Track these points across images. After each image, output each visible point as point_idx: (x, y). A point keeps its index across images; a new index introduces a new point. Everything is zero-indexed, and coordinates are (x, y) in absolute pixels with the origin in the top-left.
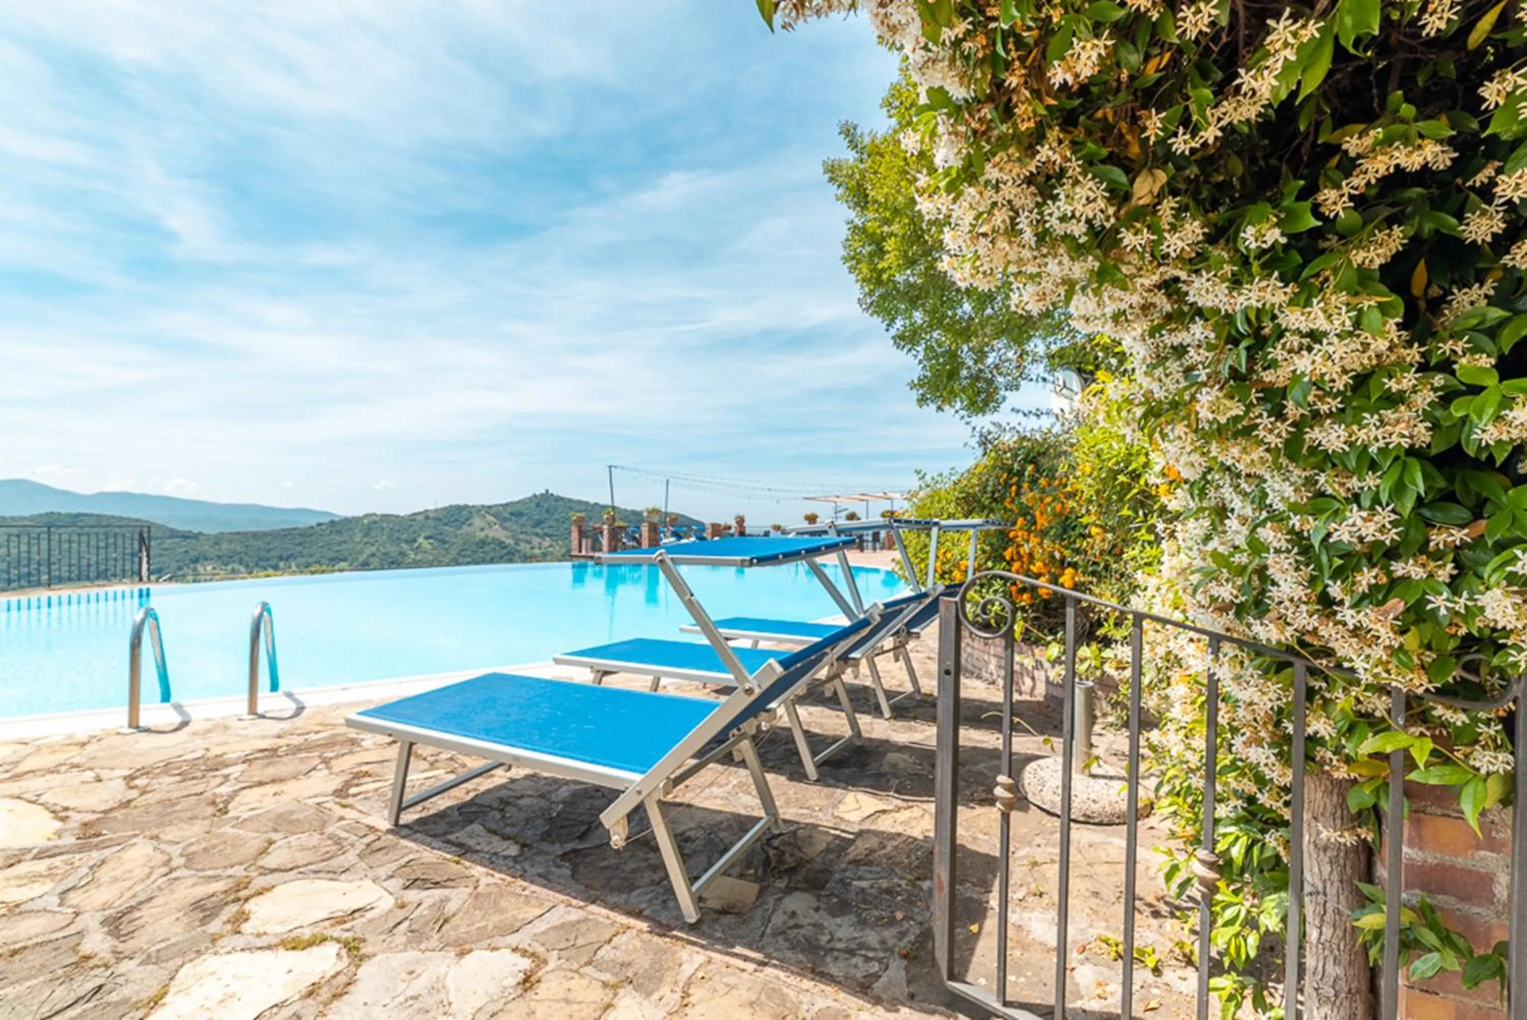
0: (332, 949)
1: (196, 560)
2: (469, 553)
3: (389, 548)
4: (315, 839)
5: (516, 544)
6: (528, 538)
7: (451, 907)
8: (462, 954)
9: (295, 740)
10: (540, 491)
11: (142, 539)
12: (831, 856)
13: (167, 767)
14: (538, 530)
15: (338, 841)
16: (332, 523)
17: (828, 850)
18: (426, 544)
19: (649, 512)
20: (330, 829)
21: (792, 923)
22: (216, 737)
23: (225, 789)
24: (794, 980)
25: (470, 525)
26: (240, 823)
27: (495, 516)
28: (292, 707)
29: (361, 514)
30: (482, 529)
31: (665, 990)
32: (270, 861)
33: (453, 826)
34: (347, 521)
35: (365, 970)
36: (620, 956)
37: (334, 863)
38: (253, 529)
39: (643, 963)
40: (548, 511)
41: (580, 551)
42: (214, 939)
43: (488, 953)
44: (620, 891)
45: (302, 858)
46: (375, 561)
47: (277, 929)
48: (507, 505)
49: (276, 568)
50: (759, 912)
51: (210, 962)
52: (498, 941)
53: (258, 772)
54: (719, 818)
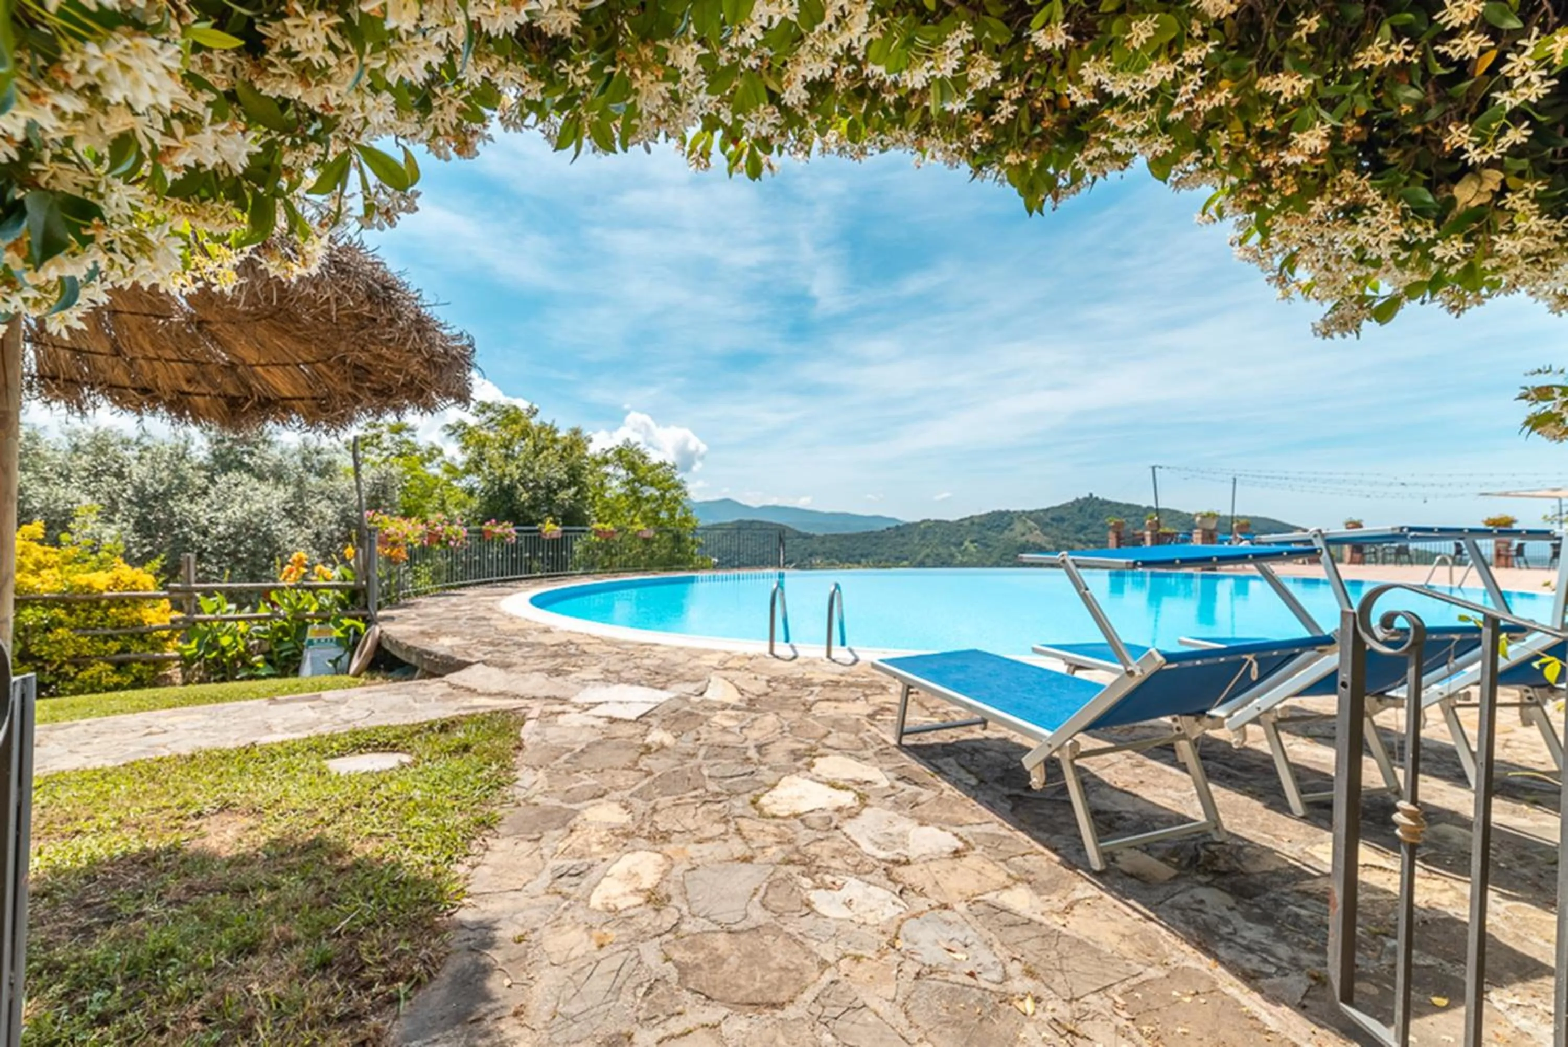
0: (851, 795)
1: (810, 555)
3: (941, 550)
4: (853, 737)
6: (1070, 544)
7: (921, 799)
8: (921, 825)
9: (850, 679)
10: (1083, 494)
11: (781, 540)
12: (1276, 879)
13: (785, 680)
14: (1082, 536)
15: (865, 743)
16: (898, 527)
17: (1275, 873)
18: (972, 548)
19: (1203, 517)
20: (862, 735)
21: (1195, 906)
22: (809, 668)
23: (811, 698)
24: (1172, 939)
25: (1011, 530)
26: (816, 718)
27: (1036, 521)
28: (851, 658)
29: (918, 520)
30: (1023, 534)
31: (1054, 898)
32: (828, 742)
33: (935, 755)
34: (908, 525)
35: (866, 811)
36: (1028, 866)
37: (860, 753)
38: (846, 532)
39: (1044, 877)
40: (1092, 516)
42: (798, 770)
43: (937, 831)
44: (1045, 831)
45: (844, 745)
46: (929, 561)
47: (826, 776)
48: (1047, 510)
49: (859, 563)
50: (1168, 888)
51: (794, 778)
52: (946, 827)
53: (828, 694)
54: (1161, 812)
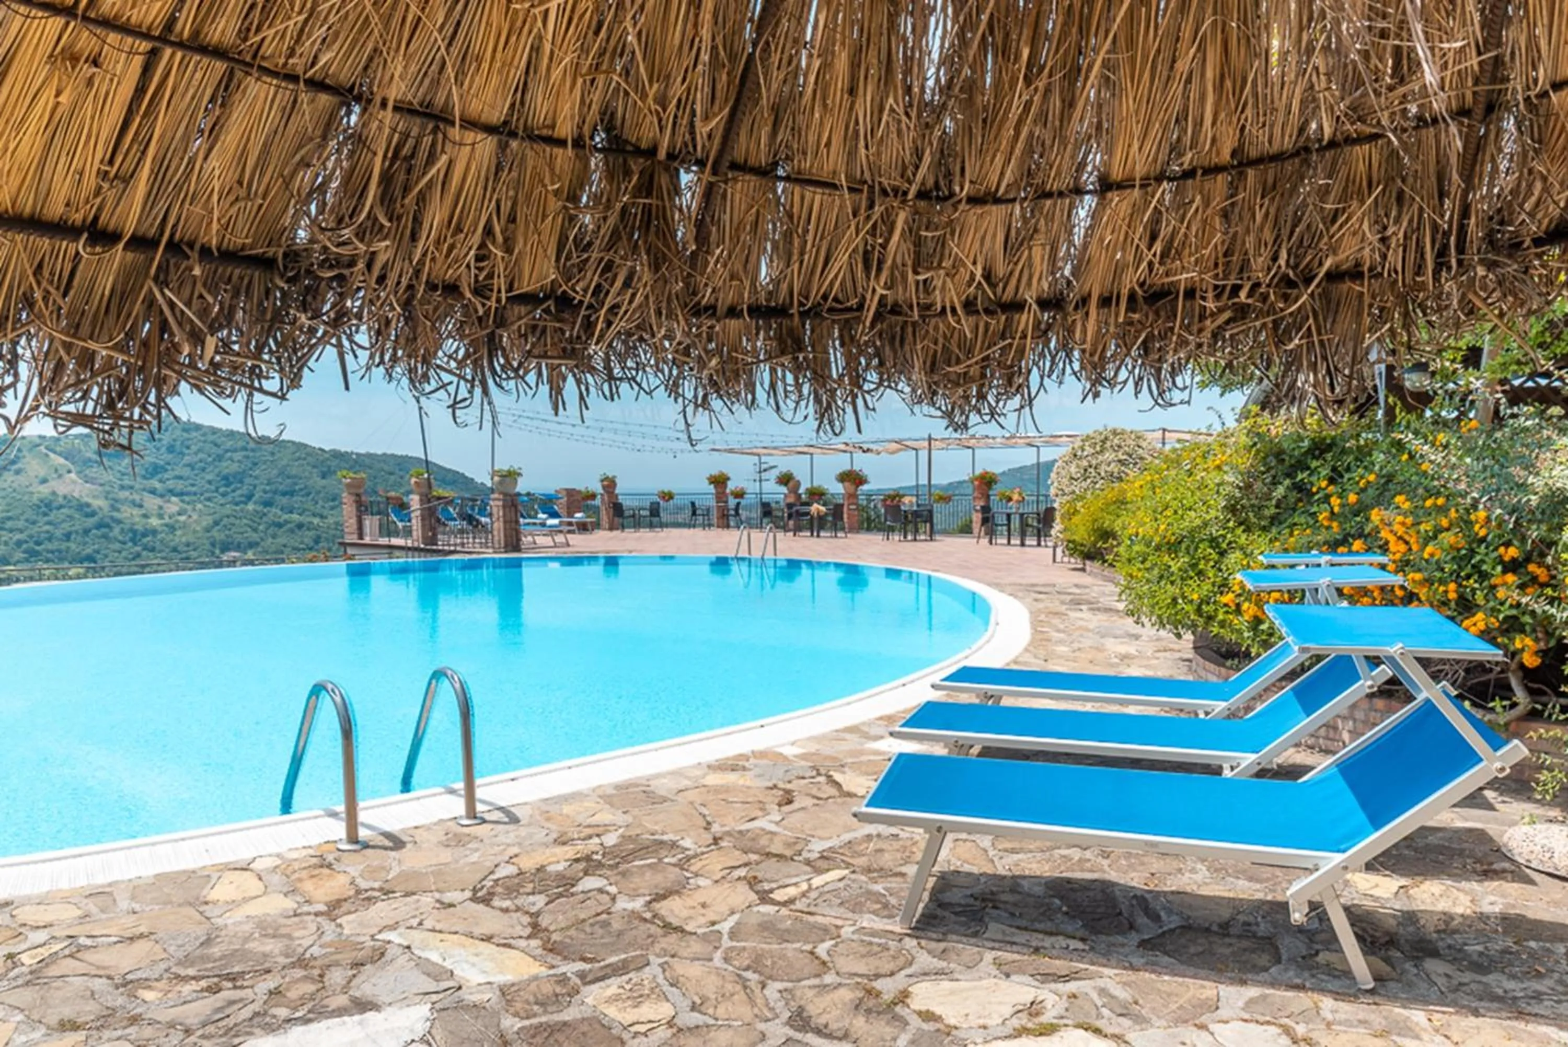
2: (21, 524)
5: (114, 508)
6: (137, 497)
12: (1411, 929)
21: (1455, 982)
25: (18, 472)
30: (44, 481)
40: (171, 449)
41: (361, 537)
50: (1412, 977)
